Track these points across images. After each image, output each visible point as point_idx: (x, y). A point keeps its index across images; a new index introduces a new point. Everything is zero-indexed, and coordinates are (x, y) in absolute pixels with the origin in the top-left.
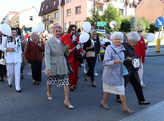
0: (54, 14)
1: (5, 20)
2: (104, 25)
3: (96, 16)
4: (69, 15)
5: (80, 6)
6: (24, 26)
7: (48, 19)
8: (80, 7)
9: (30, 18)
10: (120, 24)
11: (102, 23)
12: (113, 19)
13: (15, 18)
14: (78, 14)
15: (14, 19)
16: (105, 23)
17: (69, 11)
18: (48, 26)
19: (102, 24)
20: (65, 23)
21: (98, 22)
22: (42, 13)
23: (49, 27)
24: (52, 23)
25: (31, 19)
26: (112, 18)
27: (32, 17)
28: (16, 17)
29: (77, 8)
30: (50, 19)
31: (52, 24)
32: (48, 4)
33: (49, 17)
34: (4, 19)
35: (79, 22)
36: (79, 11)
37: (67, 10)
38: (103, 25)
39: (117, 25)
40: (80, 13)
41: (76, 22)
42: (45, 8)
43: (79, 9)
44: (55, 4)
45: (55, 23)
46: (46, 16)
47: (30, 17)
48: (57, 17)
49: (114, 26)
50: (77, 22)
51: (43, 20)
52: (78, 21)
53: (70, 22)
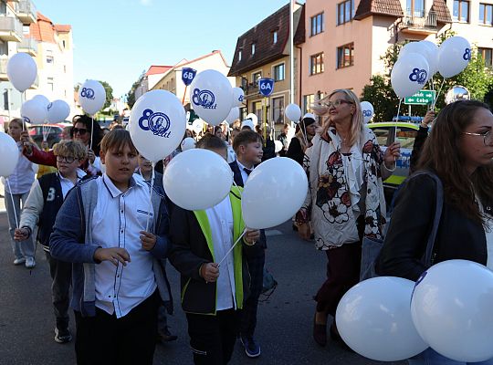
0: (272, 69)
1: (139, 88)
2: (427, 101)
4: (319, 71)
5: (352, 44)
6: (189, 105)
7: (254, 85)
8: (350, 46)
10: (483, 96)
11: (422, 95)
12: (459, 81)
13: (165, 82)
14: (344, 67)
16: (430, 96)
17: (318, 58)
18: (254, 103)
19: (420, 98)
20: (305, 96)
22: (238, 67)
23: (258, 106)
24: (266, 97)
28: (169, 79)
29: (340, 50)
31: (267, 99)
32: (255, 42)
34: (136, 86)
36: (348, 59)
37: (312, 57)
38: (424, 102)
40: (351, 64)
42: (246, 53)
43: (347, 51)
44: (275, 41)
45: (274, 94)
46: (250, 77)
48: (281, 78)
51: (242, 88)
53: (319, 93)
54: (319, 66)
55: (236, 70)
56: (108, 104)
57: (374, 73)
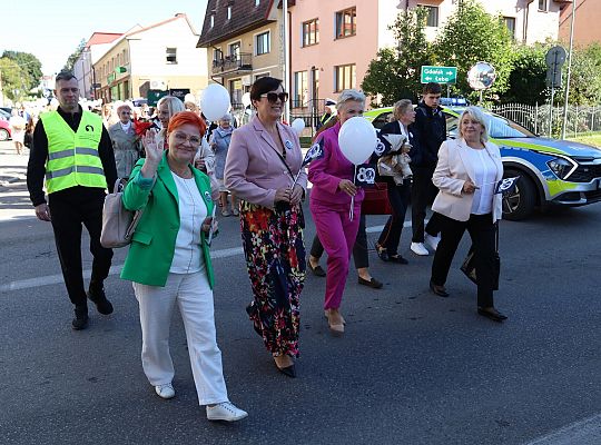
0: (255, 40)
1: (79, 62)
2: (447, 80)
3: (414, 47)
4: (313, 41)
5: (354, 9)
6: (147, 84)
7: (231, 58)
8: (352, 12)
9: (168, 55)
10: (508, 75)
11: (441, 72)
12: (482, 56)
13: (114, 55)
14: (345, 37)
15: (109, 58)
16: (451, 73)
17: (312, 25)
18: (232, 82)
19: (440, 76)
20: (296, 73)
21: (425, 70)
22: (211, 36)
23: (237, 86)
24: (247, 74)
25: (172, 59)
26: (476, 53)
27: (174, 50)
28: (119, 50)
29: (339, 15)
30: (238, 58)
31: (248, 76)
32: (231, 4)
33: (238, 51)
34: (74, 59)
35: (347, 69)
36: (348, 27)
37: (304, 24)
38: (442, 81)
39: (497, 80)
40: (353, 33)
41: (337, 68)
42: (221, 18)
43: (348, 19)
44: (258, 3)
45: (257, 71)
46: (225, 48)
47: (169, 50)
48: (265, 51)
49: (485, 82)
50: (341, 69)
51: (216, 63)
52: (344, 66)
53: (314, 69)
54: (312, 35)
55: (208, 39)
56: (37, 83)
57: (382, 46)
